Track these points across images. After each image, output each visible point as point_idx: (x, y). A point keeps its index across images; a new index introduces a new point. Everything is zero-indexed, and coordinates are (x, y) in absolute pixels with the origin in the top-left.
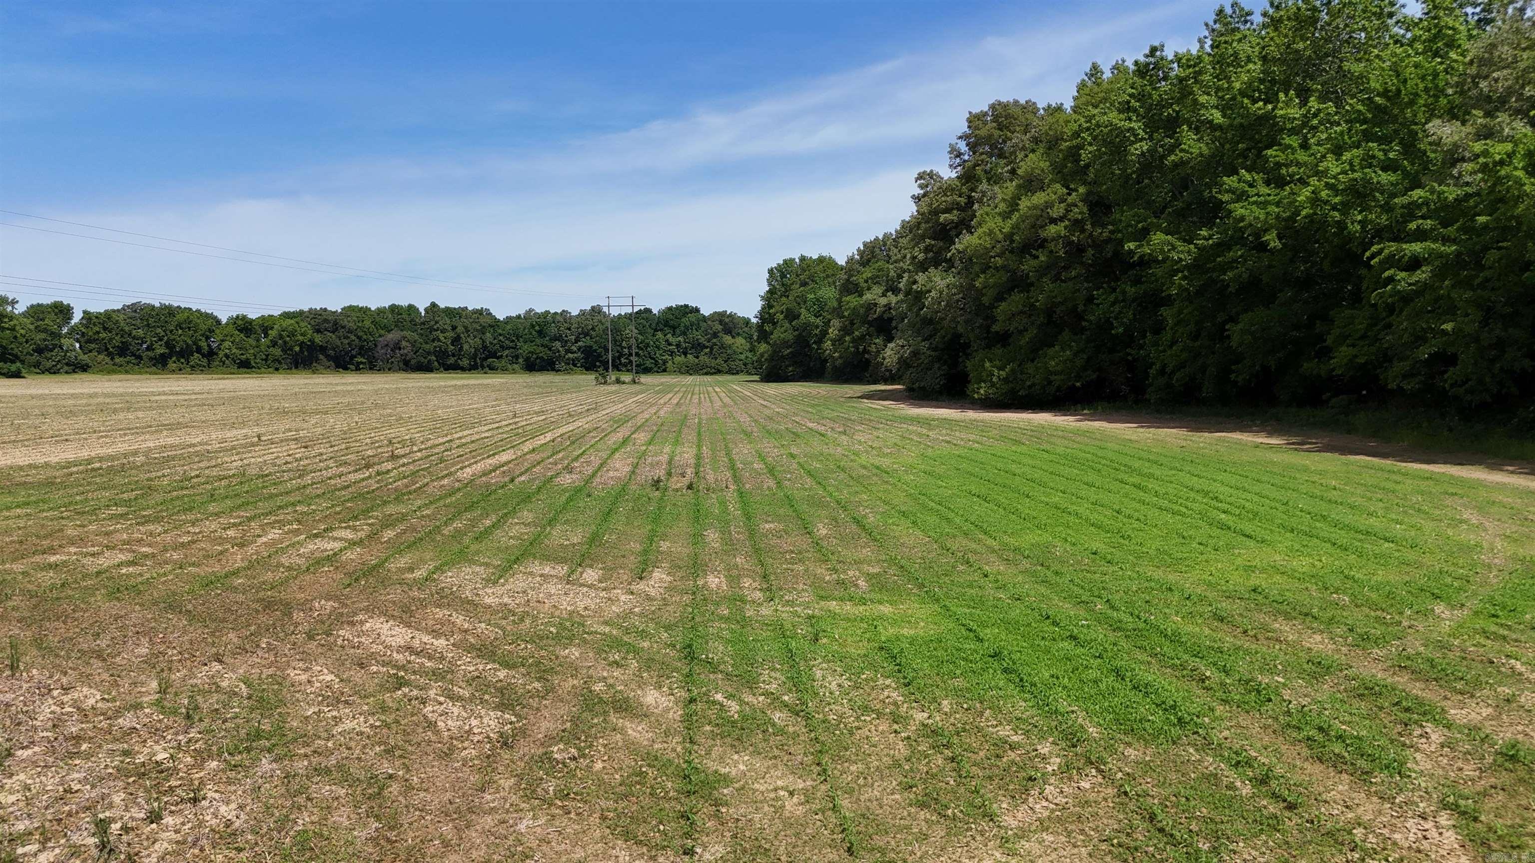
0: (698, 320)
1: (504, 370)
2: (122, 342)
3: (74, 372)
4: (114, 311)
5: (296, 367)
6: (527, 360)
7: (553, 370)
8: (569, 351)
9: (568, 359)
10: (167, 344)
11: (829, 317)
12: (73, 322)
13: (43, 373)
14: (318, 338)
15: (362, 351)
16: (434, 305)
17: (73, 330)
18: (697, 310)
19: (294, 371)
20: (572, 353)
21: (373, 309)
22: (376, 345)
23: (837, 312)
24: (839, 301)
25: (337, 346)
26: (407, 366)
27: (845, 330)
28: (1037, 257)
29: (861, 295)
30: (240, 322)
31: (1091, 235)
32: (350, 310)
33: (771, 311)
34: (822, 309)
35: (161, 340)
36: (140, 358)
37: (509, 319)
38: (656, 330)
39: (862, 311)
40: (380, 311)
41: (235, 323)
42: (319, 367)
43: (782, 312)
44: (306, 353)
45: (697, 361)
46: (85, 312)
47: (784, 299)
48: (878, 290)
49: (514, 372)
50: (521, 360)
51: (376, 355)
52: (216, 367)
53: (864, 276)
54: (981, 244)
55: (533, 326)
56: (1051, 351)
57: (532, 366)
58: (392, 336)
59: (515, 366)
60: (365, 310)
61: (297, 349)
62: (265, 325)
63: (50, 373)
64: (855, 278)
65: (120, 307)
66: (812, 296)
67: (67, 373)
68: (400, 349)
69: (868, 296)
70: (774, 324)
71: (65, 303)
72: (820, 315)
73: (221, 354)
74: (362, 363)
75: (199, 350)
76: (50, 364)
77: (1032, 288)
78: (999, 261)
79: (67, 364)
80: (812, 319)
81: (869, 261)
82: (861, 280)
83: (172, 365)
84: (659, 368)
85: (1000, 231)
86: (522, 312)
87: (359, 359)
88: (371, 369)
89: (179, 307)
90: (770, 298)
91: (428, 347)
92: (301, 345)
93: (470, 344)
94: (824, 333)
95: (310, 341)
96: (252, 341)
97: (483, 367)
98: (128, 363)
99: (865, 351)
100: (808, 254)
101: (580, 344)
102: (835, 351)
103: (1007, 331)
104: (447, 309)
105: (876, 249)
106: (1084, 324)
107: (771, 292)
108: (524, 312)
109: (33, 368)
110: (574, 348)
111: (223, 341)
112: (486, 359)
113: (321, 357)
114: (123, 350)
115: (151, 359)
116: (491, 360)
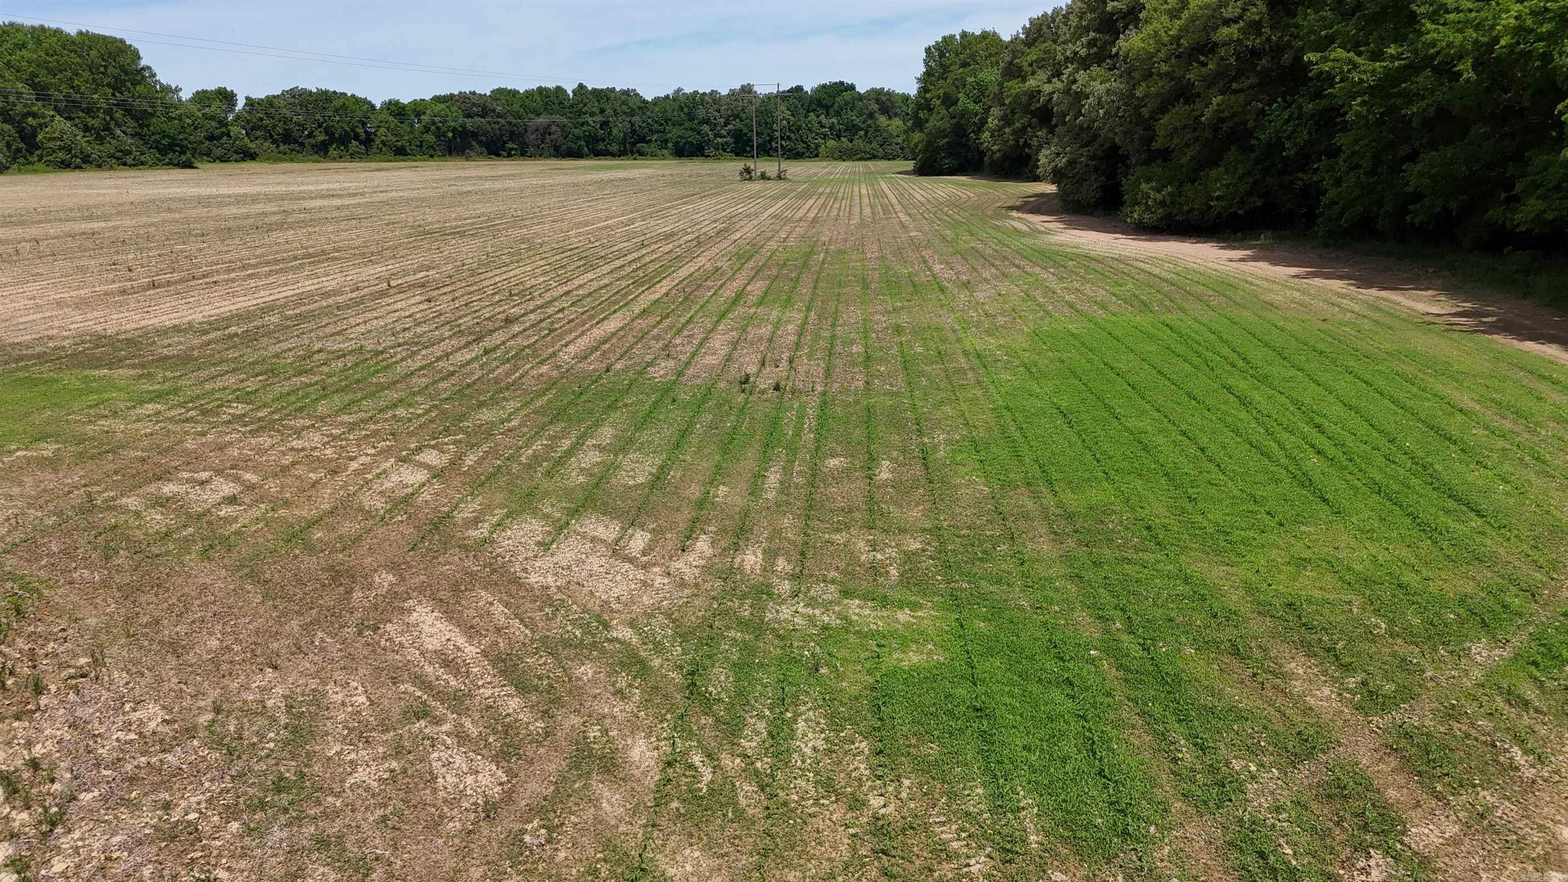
0: (853, 98)
1: (654, 156)
2: (286, 130)
3: (243, 160)
4: (274, 97)
5: (450, 154)
6: (676, 144)
7: (703, 155)
8: (716, 136)
9: (717, 144)
10: (327, 131)
11: (990, 103)
12: (237, 108)
13: (214, 161)
14: (469, 123)
15: (513, 136)
16: (581, 86)
17: (238, 118)
18: (852, 87)
19: (448, 157)
20: (721, 137)
21: (521, 91)
22: (526, 131)
23: (999, 99)
24: (1001, 85)
25: (488, 132)
26: (558, 152)
27: (1006, 120)
28: (1204, 65)
29: (1024, 80)
30: (393, 108)
31: (1268, 39)
32: (499, 93)
33: (928, 96)
34: (983, 94)
35: (320, 126)
36: (302, 145)
37: (657, 101)
38: (808, 111)
39: (1024, 100)
40: (529, 94)
41: (389, 109)
42: (472, 153)
43: (939, 98)
44: (458, 140)
45: (850, 145)
46: (247, 98)
47: (941, 81)
48: (1042, 75)
49: (664, 158)
50: (670, 145)
51: (527, 140)
52: (374, 154)
53: (1029, 59)
54: (1144, 48)
55: (682, 109)
56: (1213, 174)
57: (683, 151)
58: (543, 120)
59: (665, 151)
60: (514, 93)
61: (450, 135)
62: (418, 108)
63: (222, 161)
64: (1018, 60)
65: (279, 93)
66: (972, 79)
67: (236, 161)
68: (550, 134)
69: (1032, 83)
70: (930, 110)
71: (229, 89)
72: (980, 101)
73: (378, 141)
74: (513, 149)
75: (356, 137)
76: (219, 152)
77: (1197, 100)
78: (1164, 68)
79: (236, 152)
80: (971, 106)
81: (1035, 40)
82: (1025, 64)
83: (332, 152)
84: (811, 152)
85: (1166, 32)
86: (670, 91)
87: (510, 145)
88: (522, 155)
89: (335, 92)
90: (927, 80)
91: (577, 131)
92: (454, 130)
93: (619, 128)
94: (984, 122)
95: (461, 126)
96: (406, 127)
97: (632, 153)
98: (292, 150)
99: (1026, 144)
100: (969, 29)
101: (730, 127)
102: (994, 144)
103: (1167, 149)
104: (594, 90)
105: (1044, 28)
106: (1253, 142)
107: (928, 73)
108: (672, 91)
109: (205, 158)
110: (724, 132)
111: (379, 127)
112: (634, 144)
113: (474, 143)
114: (287, 138)
115: (313, 146)
116: (639, 145)
